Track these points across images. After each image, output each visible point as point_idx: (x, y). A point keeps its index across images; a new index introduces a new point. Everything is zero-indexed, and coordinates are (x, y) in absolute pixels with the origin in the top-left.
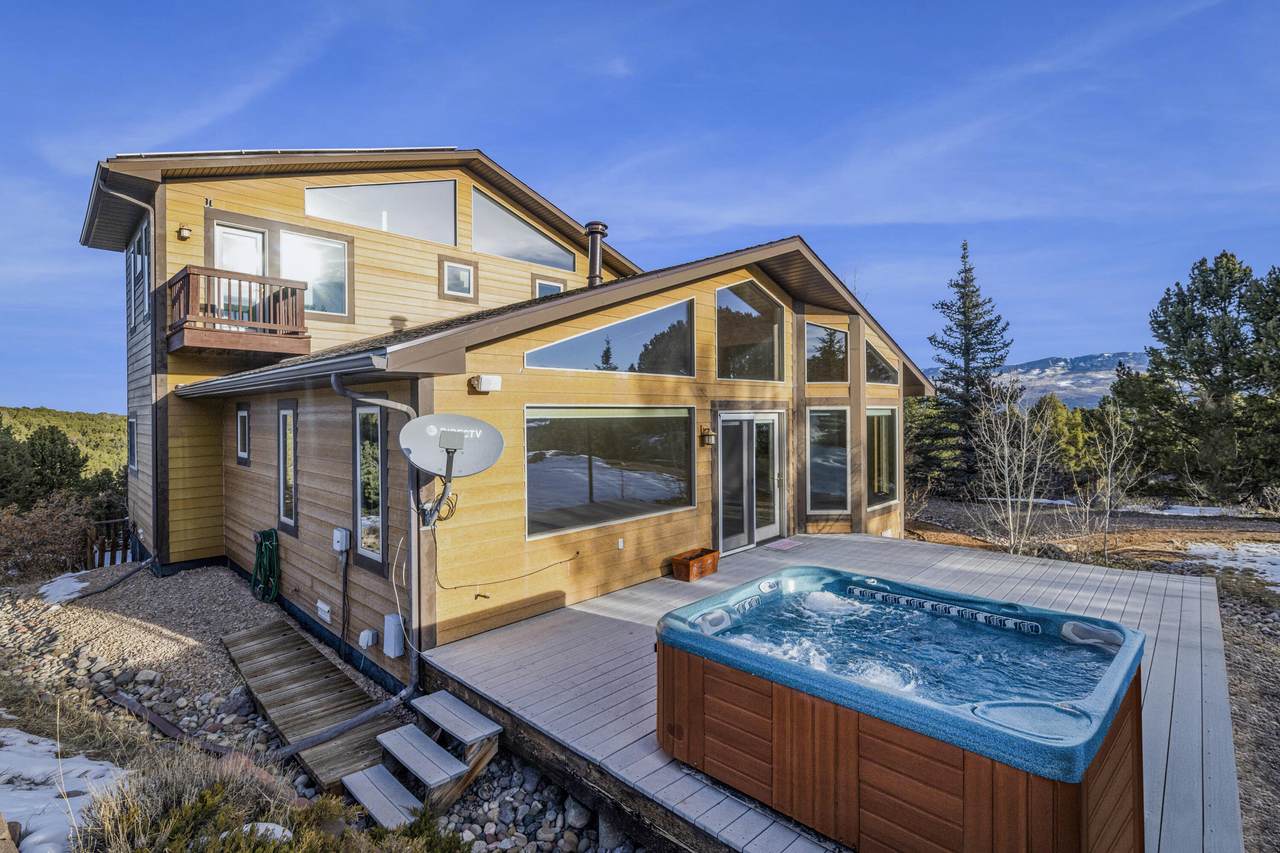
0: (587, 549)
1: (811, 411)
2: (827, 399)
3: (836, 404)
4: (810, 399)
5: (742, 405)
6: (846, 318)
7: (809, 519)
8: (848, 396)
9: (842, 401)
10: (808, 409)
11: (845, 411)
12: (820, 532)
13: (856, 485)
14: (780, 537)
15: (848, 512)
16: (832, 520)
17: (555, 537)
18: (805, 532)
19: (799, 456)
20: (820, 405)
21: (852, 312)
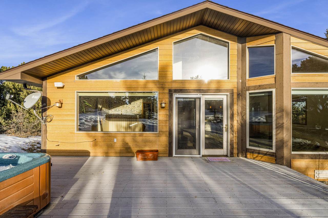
0: (99, 139)
1: (250, 94)
2: (260, 86)
3: (266, 88)
4: (249, 87)
5: (191, 91)
6: (273, 37)
7: (247, 150)
8: (275, 83)
9: (270, 86)
10: (248, 93)
11: (271, 92)
12: (254, 159)
13: (280, 136)
14: (227, 156)
15: (274, 151)
16: (262, 154)
17: (84, 133)
18: (246, 157)
19: (242, 117)
20: (255, 90)
21: (277, 33)
